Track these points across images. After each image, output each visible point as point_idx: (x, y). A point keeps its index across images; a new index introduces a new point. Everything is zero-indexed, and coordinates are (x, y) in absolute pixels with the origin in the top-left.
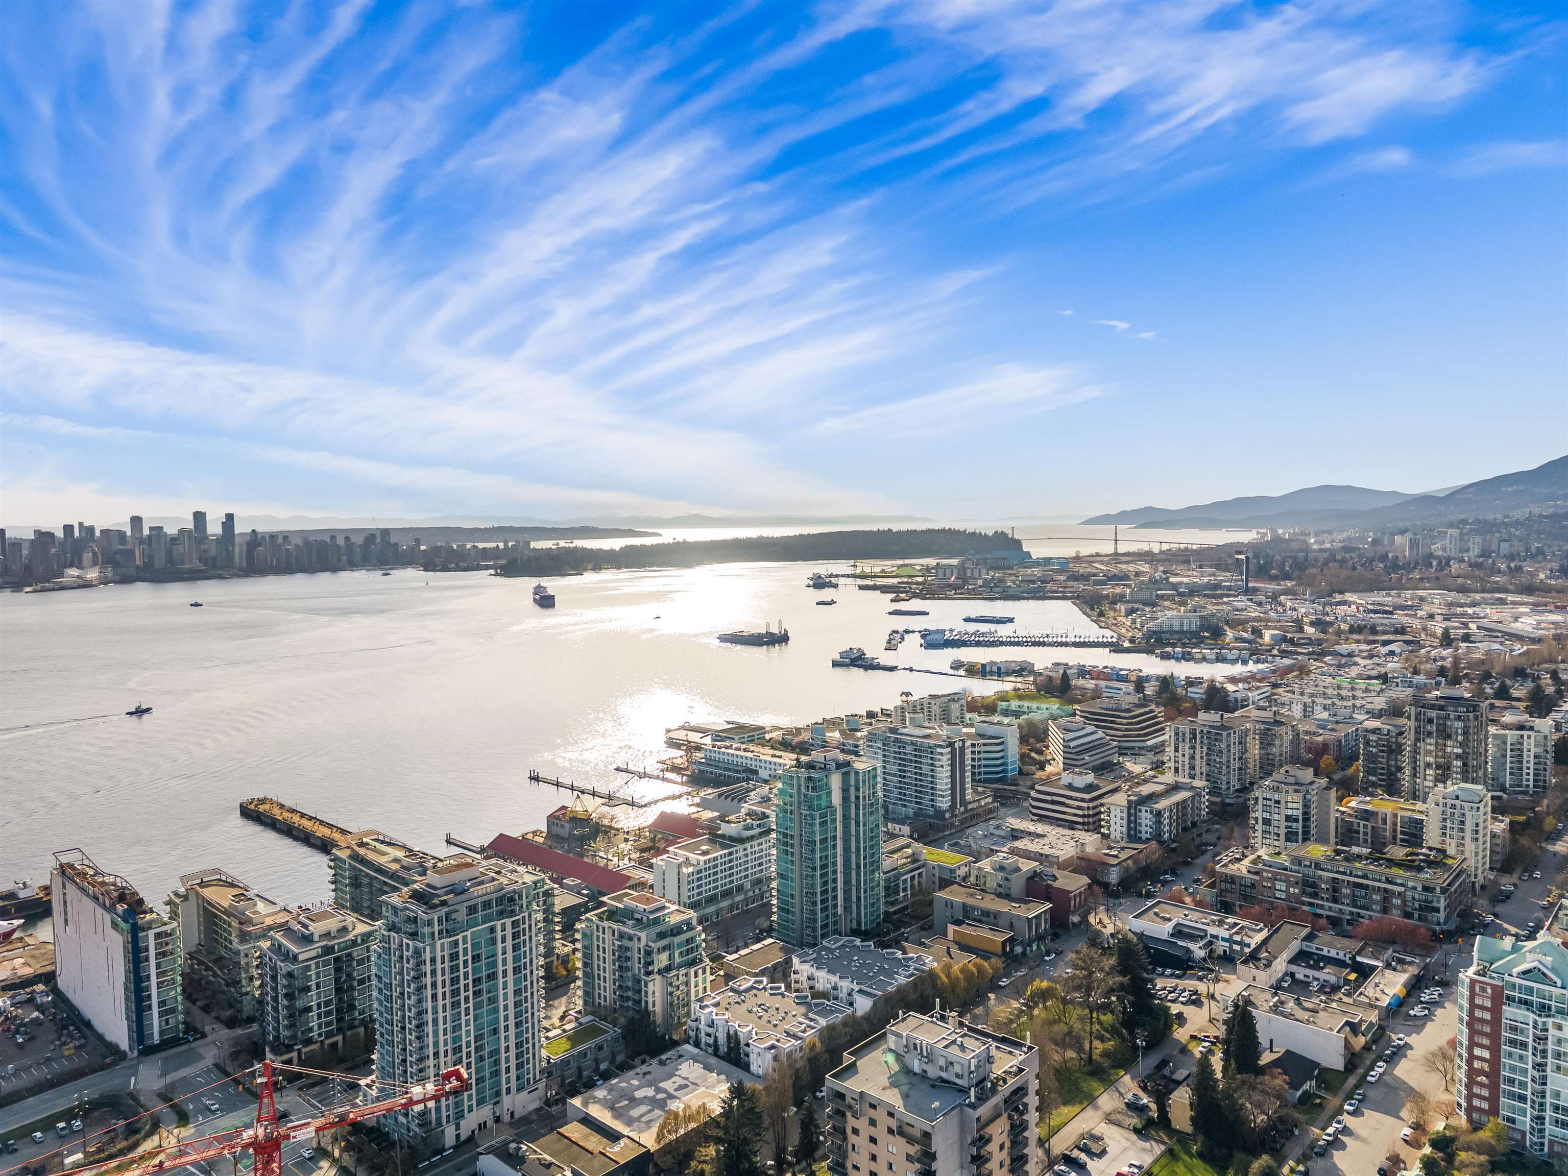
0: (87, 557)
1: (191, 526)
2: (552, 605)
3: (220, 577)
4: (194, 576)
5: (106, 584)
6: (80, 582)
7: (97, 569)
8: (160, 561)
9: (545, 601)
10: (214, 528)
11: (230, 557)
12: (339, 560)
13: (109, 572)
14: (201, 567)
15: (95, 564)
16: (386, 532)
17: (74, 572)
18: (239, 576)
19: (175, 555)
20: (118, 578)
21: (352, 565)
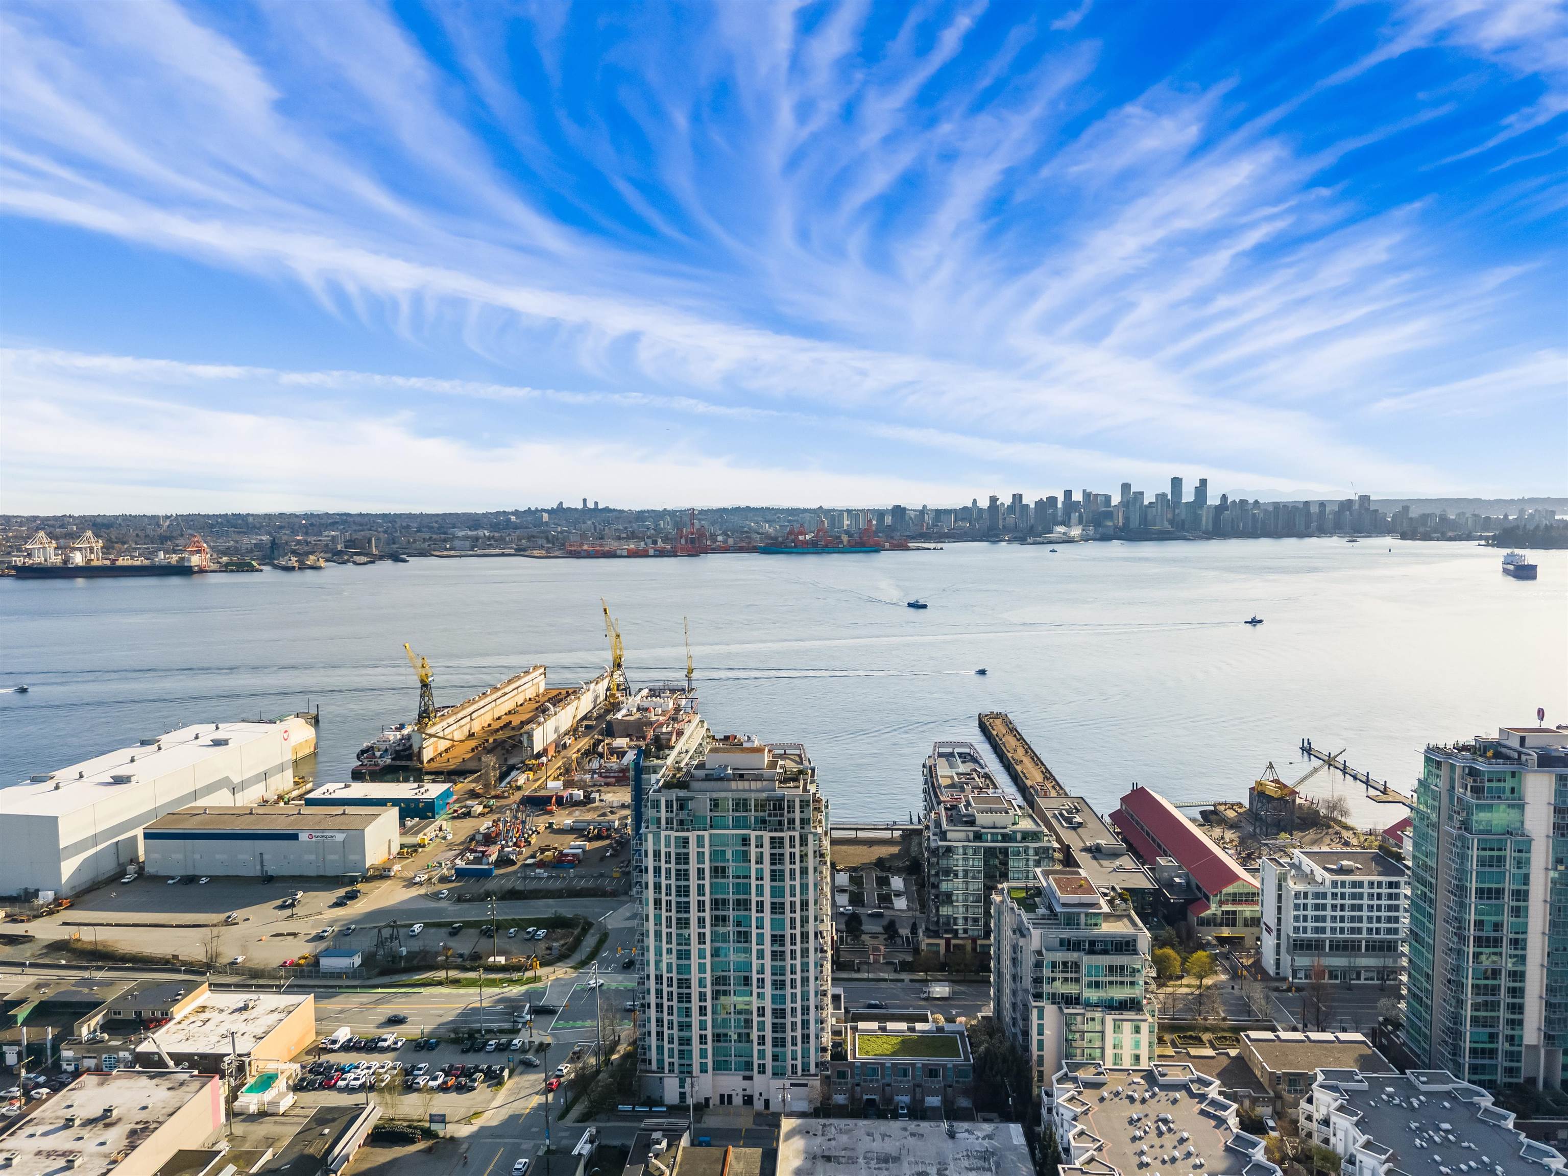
0: (1075, 516)
1: (1168, 491)
2: (1534, 577)
3: (1185, 538)
4: (1163, 536)
5: (1087, 540)
6: (1065, 538)
7: (1081, 527)
8: (1135, 523)
9: (1525, 572)
10: (1188, 496)
11: (1197, 519)
12: (1308, 527)
13: (1091, 531)
14: (1169, 528)
15: (1080, 522)
16: (1365, 499)
17: (1061, 529)
18: (1201, 538)
19: (1149, 517)
20: (1098, 536)
21: (1322, 531)
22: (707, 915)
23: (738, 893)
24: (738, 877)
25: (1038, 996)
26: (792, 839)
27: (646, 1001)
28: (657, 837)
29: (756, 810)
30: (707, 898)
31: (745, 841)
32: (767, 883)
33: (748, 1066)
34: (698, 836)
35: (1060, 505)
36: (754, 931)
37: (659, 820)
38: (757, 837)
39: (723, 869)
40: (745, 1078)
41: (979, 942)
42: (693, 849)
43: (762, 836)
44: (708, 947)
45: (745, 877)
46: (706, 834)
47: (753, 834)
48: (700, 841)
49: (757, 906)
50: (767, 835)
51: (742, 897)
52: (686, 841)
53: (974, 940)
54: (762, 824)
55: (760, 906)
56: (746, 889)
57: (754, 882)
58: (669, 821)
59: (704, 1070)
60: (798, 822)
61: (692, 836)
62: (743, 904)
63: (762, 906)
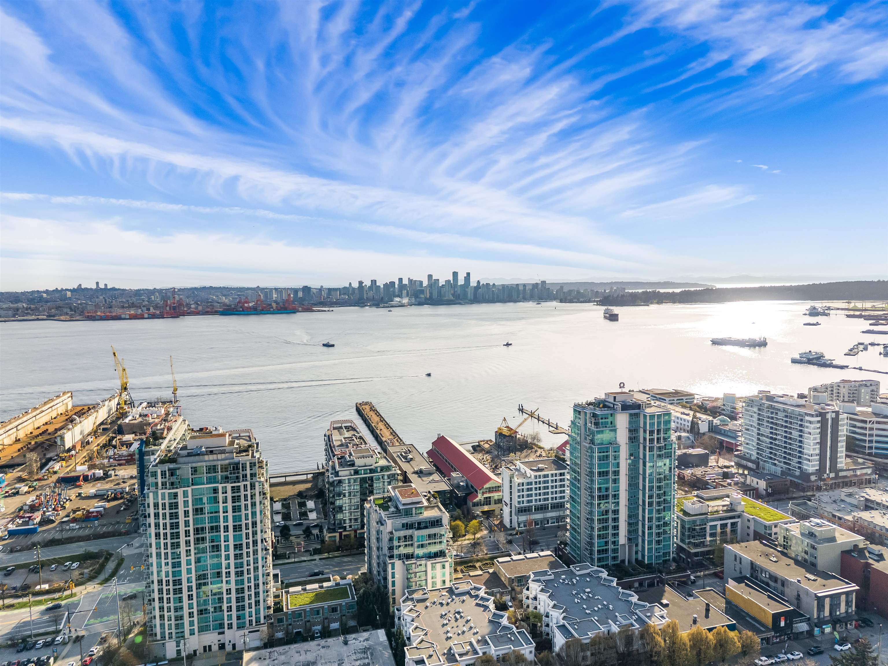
0: (404, 292)
1: (451, 278)
2: (617, 320)
3: (460, 304)
4: (449, 303)
5: (411, 305)
6: (400, 304)
7: (408, 298)
8: (435, 295)
9: (613, 318)
10: (461, 281)
11: (465, 294)
12: (518, 297)
13: (413, 300)
14: (451, 298)
15: (407, 295)
16: (544, 282)
17: (397, 299)
18: (468, 303)
19: (442, 293)
20: (417, 303)
21: (525, 299)
22: (192, 538)
23: (212, 522)
24: (211, 513)
25: (391, 557)
26: (245, 486)
27: (152, 597)
28: (156, 494)
29: (221, 472)
30: (191, 528)
31: (215, 490)
32: (230, 514)
33: (221, 626)
34: (184, 491)
35: (396, 286)
36: (223, 544)
37: (157, 484)
38: (223, 487)
39: (202, 509)
40: (219, 633)
41: (358, 532)
42: (180, 500)
43: (226, 487)
44: (192, 558)
45: (216, 512)
46: (189, 489)
47: (220, 486)
48: (185, 494)
49: (224, 529)
50: (229, 486)
51: (214, 524)
52: (176, 495)
53: (355, 531)
54: (226, 479)
55: (226, 528)
56: (217, 519)
57: (222, 515)
58: (164, 484)
59: (192, 633)
60: (249, 476)
61: (180, 492)
62: (215, 529)
63: (228, 528)
